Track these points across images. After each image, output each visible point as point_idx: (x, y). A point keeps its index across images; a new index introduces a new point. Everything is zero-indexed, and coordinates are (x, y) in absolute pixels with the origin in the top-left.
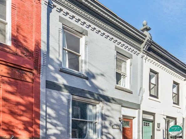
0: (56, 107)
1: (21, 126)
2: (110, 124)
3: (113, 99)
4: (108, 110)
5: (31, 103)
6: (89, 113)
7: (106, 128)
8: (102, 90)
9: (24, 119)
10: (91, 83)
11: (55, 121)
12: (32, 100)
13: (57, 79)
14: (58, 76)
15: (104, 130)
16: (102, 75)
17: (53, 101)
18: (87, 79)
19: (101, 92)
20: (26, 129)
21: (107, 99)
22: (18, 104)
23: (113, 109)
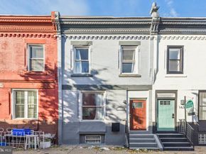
0: (68, 100)
1: (49, 114)
2: (114, 106)
3: (116, 86)
4: (111, 95)
5: (54, 100)
7: (109, 110)
8: (104, 81)
9: (50, 109)
10: (95, 78)
11: (68, 109)
12: (54, 98)
14: (69, 80)
15: (108, 112)
16: (105, 69)
17: (66, 96)
18: (91, 76)
19: (104, 83)
20: (51, 115)
21: (110, 87)
22: (47, 101)
23: (116, 94)
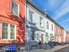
1: (21, 38)
4: (39, 33)
6: (35, 34)
7: (38, 37)
9: (22, 36)
12: (23, 31)
13: (28, 25)
14: (28, 24)
15: (38, 38)
16: (37, 24)
17: (27, 31)
18: (34, 25)
19: (37, 28)
20: (22, 38)
21: (39, 30)
